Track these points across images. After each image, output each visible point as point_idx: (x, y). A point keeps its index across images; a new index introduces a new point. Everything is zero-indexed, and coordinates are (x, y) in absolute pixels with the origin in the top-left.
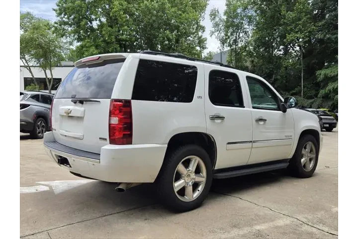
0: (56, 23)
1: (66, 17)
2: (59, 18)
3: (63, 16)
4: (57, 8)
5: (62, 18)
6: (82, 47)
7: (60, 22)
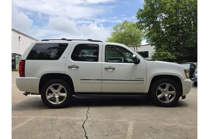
0: (136, 23)
1: (142, 18)
2: (139, 20)
3: (140, 18)
4: (137, 15)
5: (140, 20)
6: (150, 33)
7: (139, 22)
